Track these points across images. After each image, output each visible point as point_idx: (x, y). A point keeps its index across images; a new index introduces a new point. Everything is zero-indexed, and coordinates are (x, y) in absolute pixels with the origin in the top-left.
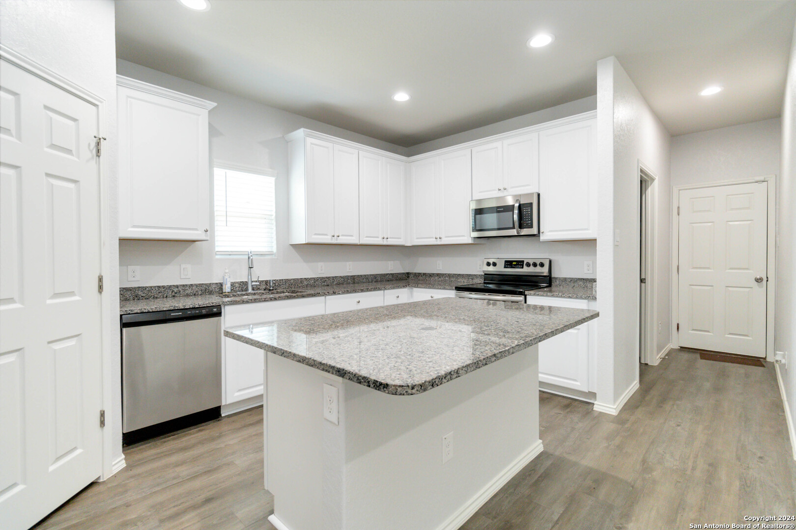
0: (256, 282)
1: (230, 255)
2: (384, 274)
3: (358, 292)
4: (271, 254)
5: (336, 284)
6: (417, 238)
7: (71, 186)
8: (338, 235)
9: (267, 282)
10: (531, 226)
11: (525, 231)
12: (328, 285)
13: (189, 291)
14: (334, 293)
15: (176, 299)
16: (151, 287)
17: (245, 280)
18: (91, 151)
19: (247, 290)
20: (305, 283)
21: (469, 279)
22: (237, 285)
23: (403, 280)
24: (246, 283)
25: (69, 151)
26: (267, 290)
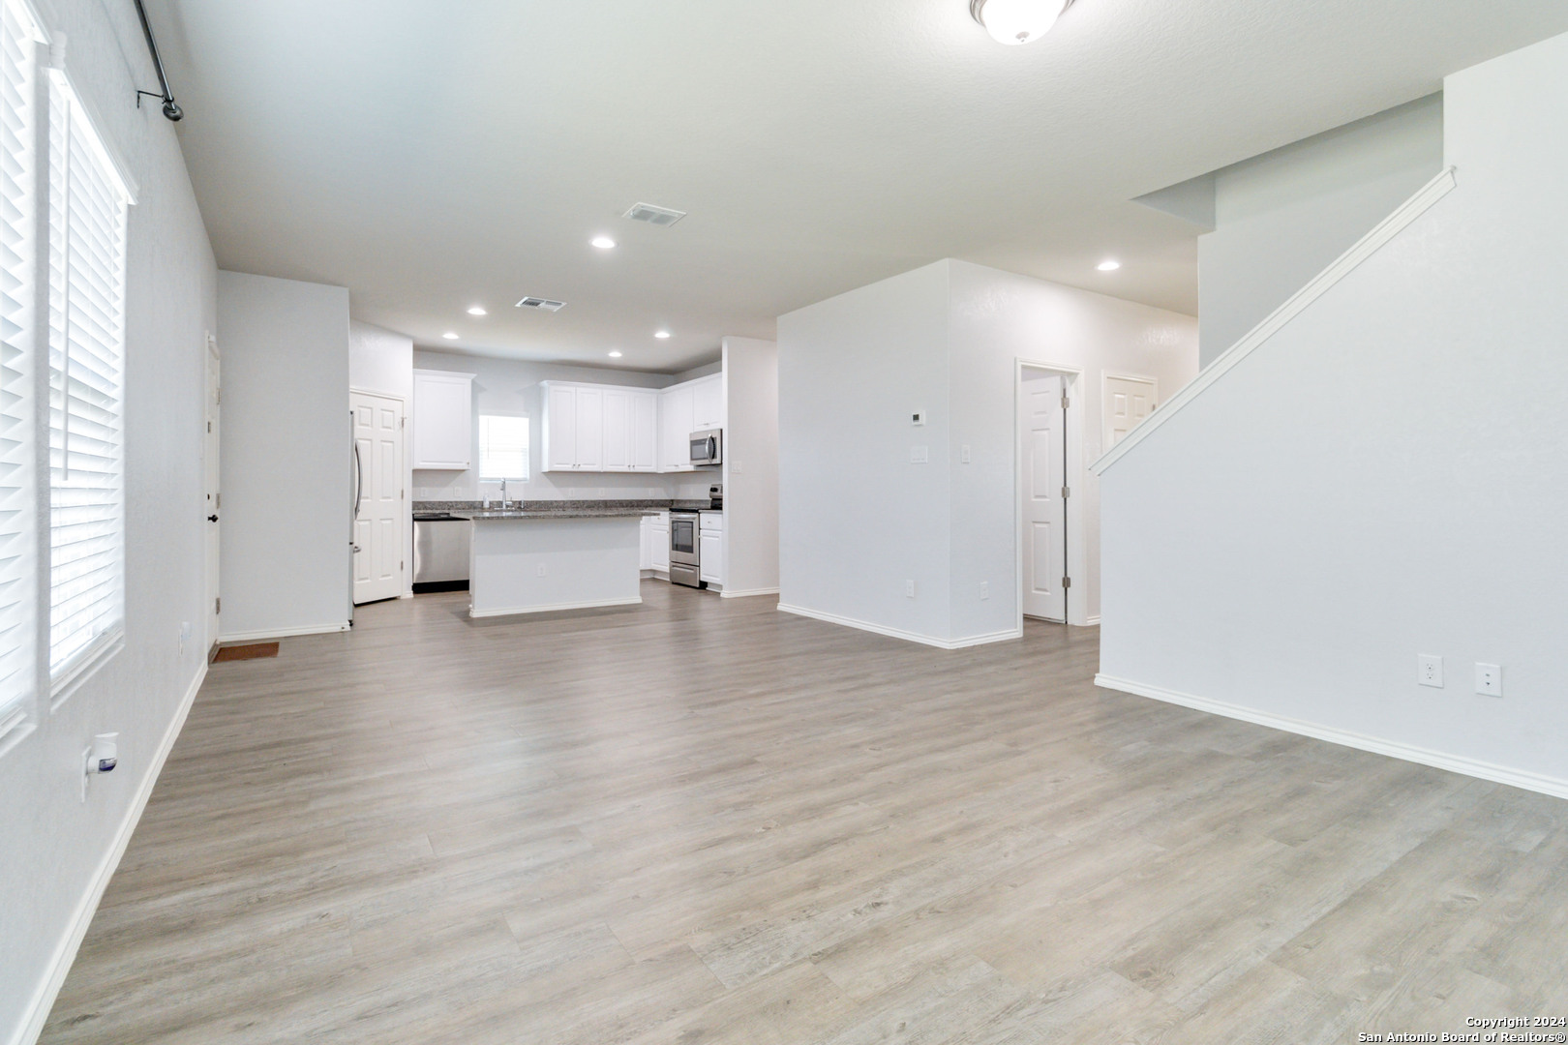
0: (510, 501)
1: (491, 480)
2: (642, 500)
4: (525, 480)
8: (579, 463)
9: (520, 502)
10: (716, 458)
11: (713, 462)
13: (460, 506)
15: (451, 510)
16: (435, 501)
17: (501, 500)
18: (400, 425)
19: (501, 507)
20: (555, 505)
22: (496, 503)
23: (665, 506)
24: (501, 503)
25: (390, 428)
26: (520, 508)
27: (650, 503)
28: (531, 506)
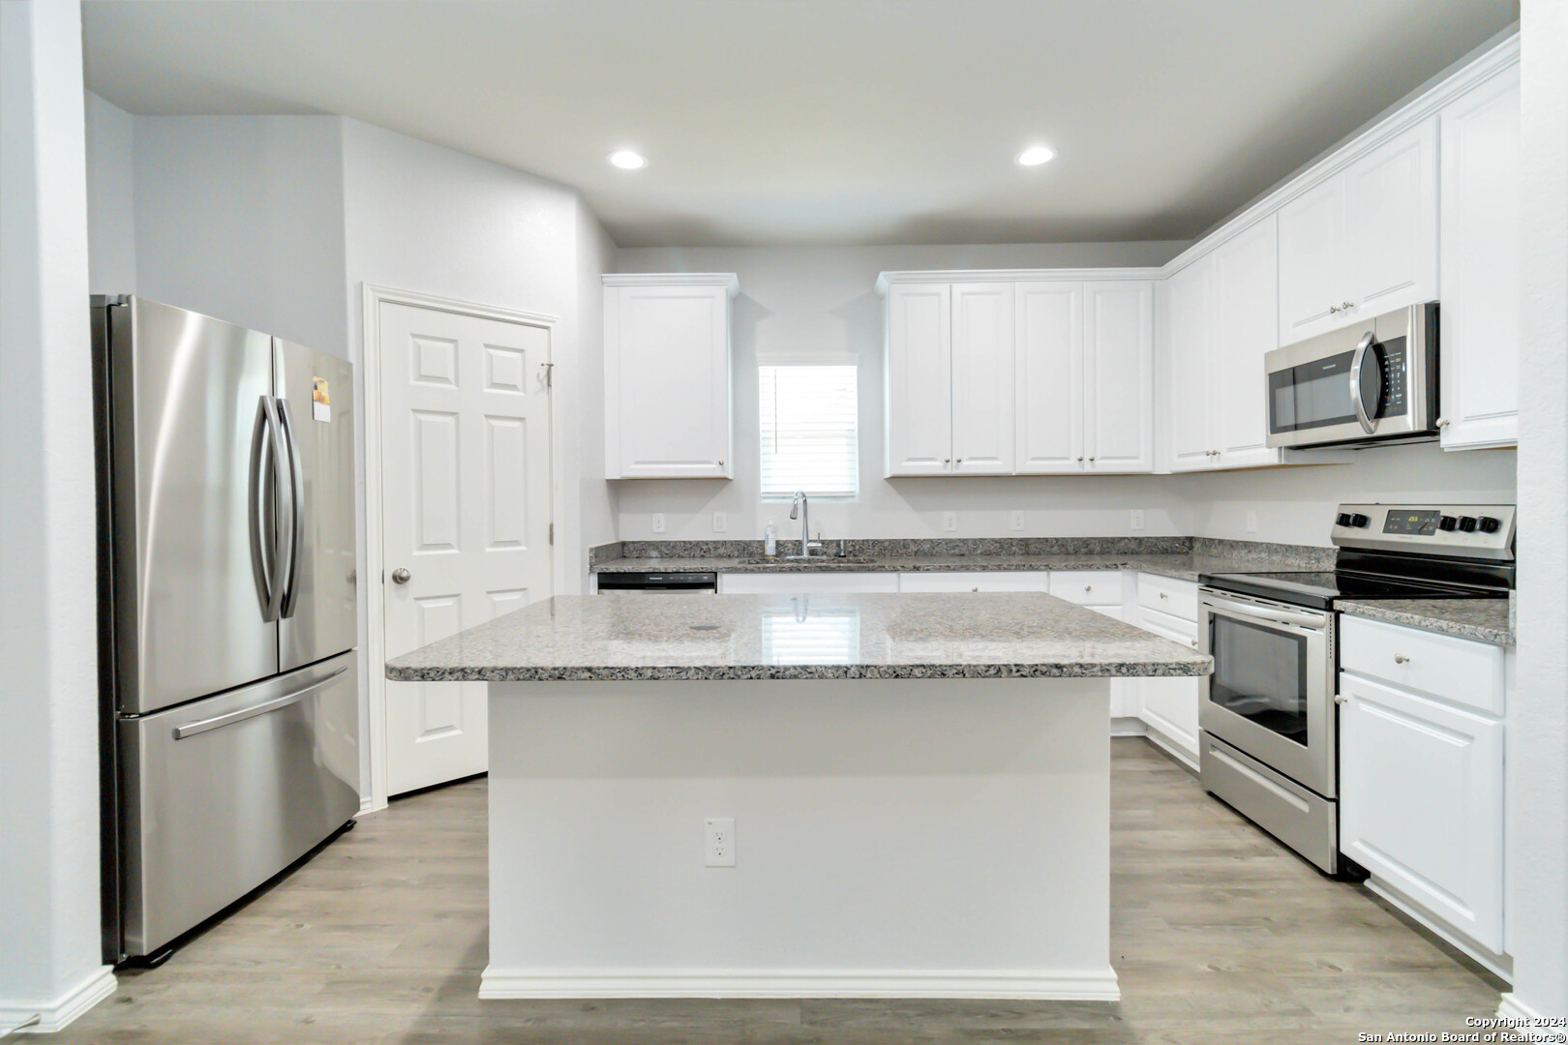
0: (815, 541)
1: (784, 498)
2: (1113, 539)
3: (974, 570)
4: (850, 495)
5: (981, 554)
6: (1180, 456)
7: (516, 424)
8: (958, 458)
9: (838, 543)
10: (1403, 411)
11: (1387, 426)
12: (962, 555)
13: (722, 551)
14: (916, 569)
15: (705, 560)
16: (676, 542)
17: (800, 539)
18: (541, 382)
19: (799, 552)
20: (913, 548)
21: (1310, 558)
22: (790, 545)
23: (1173, 553)
24: (799, 544)
25: (513, 387)
26: (838, 555)
27: (1133, 546)
28: (862, 551)
